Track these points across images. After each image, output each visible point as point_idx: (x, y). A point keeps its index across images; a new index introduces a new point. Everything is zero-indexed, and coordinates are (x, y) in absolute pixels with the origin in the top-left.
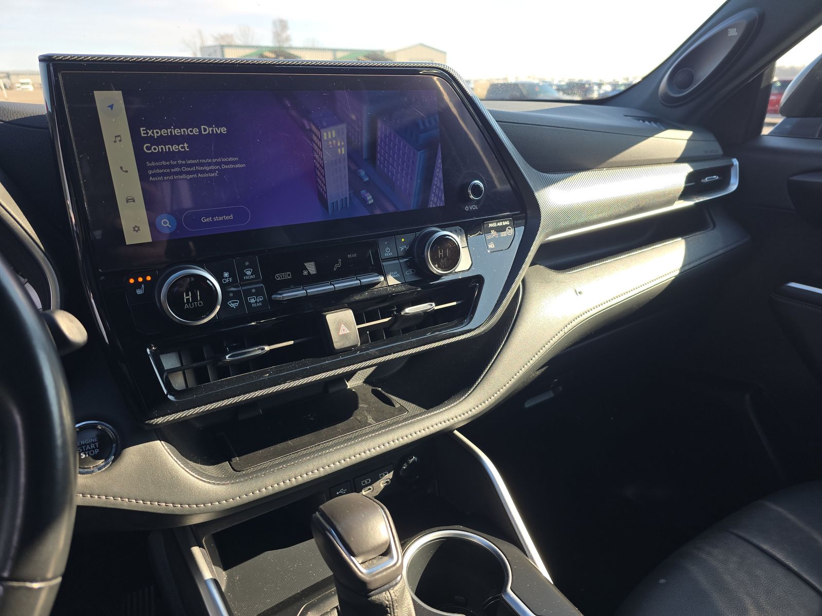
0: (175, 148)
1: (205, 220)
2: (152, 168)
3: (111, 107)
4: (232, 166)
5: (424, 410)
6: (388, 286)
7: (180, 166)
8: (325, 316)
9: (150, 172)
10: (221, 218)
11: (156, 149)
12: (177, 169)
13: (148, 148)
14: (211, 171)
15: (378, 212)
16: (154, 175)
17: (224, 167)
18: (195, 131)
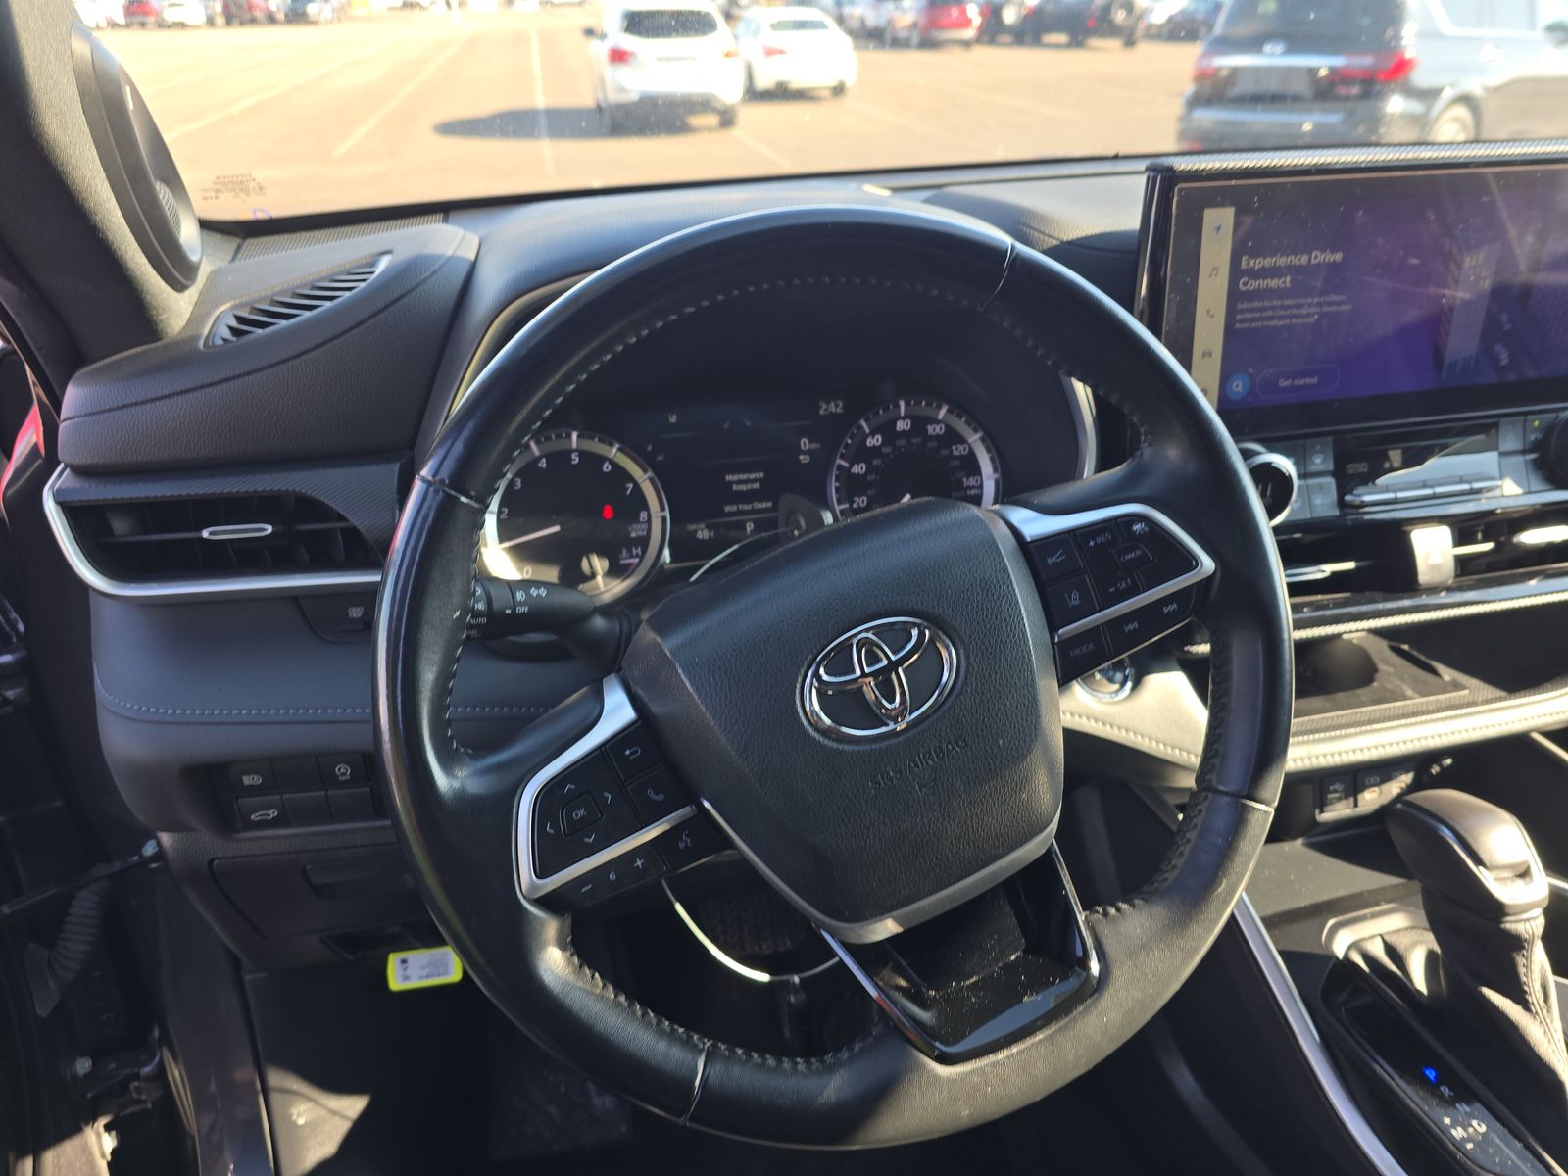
0: (1274, 283)
1: (1284, 383)
2: (1242, 311)
3: (1218, 229)
4: (1334, 308)
5: (1504, 694)
6: (1503, 496)
7: (1273, 308)
8: (1409, 533)
9: (1238, 317)
10: (1302, 382)
11: (1253, 285)
12: (1269, 313)
13: (1245, 284)
14: (1308, 315)
15: (1510, 377)
16: (1242, 321)
17: (1326, 309)
18: (1304, 259)
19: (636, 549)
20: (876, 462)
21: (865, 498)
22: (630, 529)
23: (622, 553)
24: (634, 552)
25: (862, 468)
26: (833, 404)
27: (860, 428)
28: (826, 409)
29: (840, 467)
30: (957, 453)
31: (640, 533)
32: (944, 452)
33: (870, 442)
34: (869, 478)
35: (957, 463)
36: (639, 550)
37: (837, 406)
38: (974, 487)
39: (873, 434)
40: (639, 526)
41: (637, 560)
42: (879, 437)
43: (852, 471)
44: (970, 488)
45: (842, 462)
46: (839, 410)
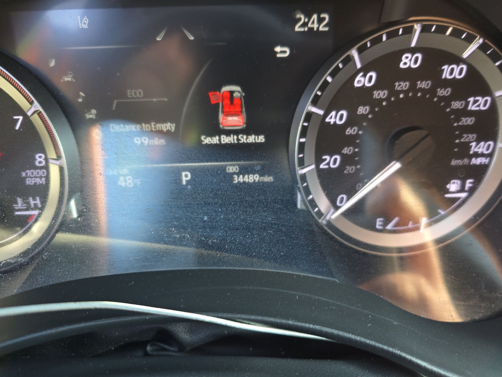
19: (34, 199)
20: (362, 110)
21: (338, 157)
22: (24, 174)
23: (16, 203)
24: (32, 202)
25: (342, 116)
26: (315, 17)
27: (349, 60)
28: (305, 24)
29: (309, 116)
30: (474, 108)
31: (38, 181)
32: (457, 105)
33: (360, 81)
34: (349, 131)
35: (469, 121)
36: (38, 201)
37: (320, 20)
38: (483, 155)
39: (365, 70)
40: (35, 172)
41: (36, 212)
42: (374, 74)
43: (327, 120)
44: (477, 155)
45: (314, 110)
46: (323, 28)
